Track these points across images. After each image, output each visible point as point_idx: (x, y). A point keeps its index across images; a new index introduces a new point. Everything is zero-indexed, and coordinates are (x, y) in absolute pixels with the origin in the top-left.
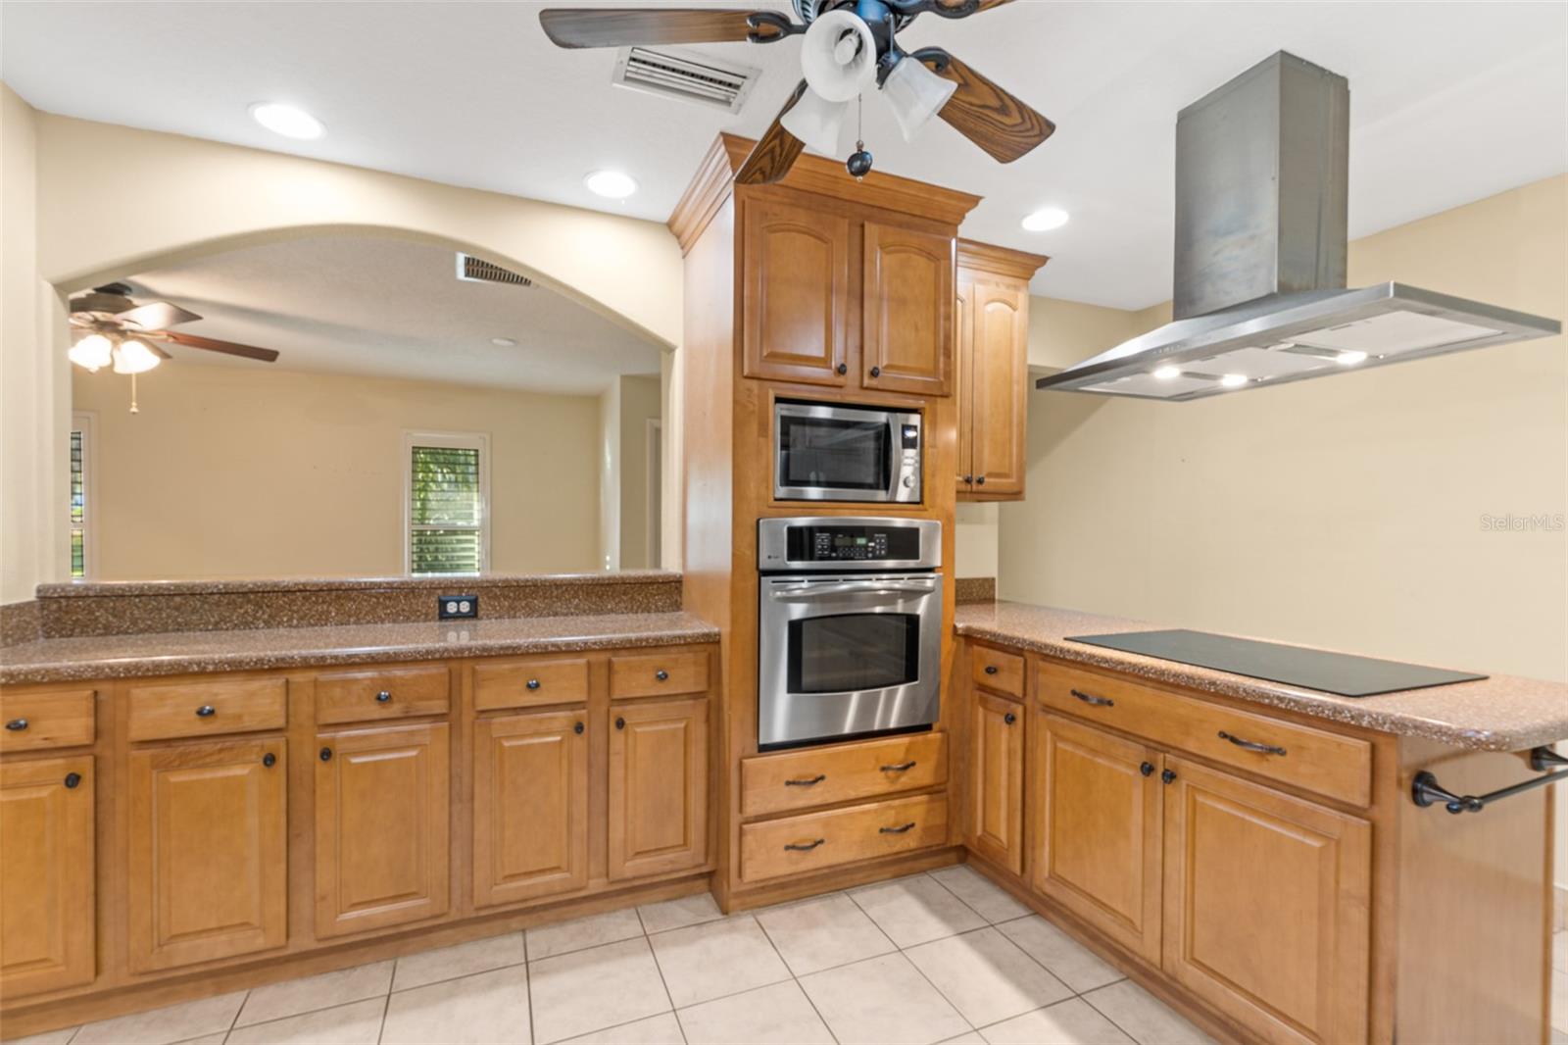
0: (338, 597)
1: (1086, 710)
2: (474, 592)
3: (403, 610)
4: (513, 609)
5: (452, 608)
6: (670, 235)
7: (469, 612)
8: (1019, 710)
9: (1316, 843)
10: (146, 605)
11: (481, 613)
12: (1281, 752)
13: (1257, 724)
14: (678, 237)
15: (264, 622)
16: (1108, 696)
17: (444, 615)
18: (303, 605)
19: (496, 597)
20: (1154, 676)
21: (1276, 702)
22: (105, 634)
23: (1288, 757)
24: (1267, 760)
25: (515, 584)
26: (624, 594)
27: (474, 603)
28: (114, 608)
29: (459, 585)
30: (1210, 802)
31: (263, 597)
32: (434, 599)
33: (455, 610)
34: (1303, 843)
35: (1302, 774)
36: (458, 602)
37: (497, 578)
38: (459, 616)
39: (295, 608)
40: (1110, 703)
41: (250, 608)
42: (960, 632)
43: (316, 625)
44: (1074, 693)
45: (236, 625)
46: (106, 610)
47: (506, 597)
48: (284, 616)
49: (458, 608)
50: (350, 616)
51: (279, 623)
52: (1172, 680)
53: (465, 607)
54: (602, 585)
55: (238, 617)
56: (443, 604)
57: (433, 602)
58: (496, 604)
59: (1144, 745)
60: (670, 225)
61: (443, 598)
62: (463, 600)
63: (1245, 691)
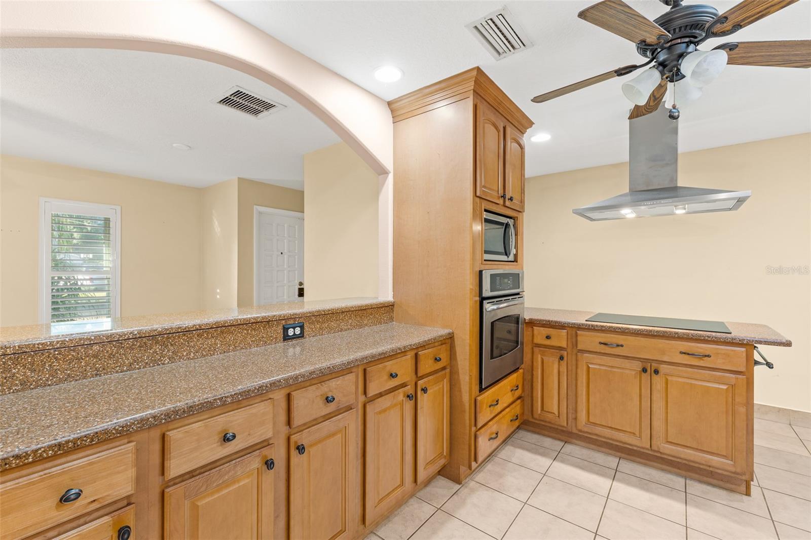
0: (222, 332)
1: (607, 350)
2: (301, 320)
3: (263, 337)
4: (321, 329)
5: (291, 332)
6: (389, 109)
7: (299, 334)
8: (565, 354)
9: (725, 387)
10: (65, 356)
11: (305, 334)
12: (709, 356)
13: (697, 347)
14: (392, 111)
15: (169, 359)
16: (620, 343)
17: (286, 338)
18: (198, 340)
19: (313, 323)
20: (646, 333)
21: (706, 338)
22: (23, 390)
23: (712, 358)
24: (703, 360)
25: (323, 313)
26: (371, 315)
27: (302, 327)
28: (32, 364)
29: (295, 316)
30: (675, 379)
31: (168, 338)
32: (281, 327)
33: (293, 333)
34: (719, 388)
35: (719, 363)
36: (294, 328)
37: (314, 310)
38: (295, 337)
39: (192, 344)
40: (622, 346)
41: (157, 348)
42: (527, 321)
43: (207, 355)
44: (601, 343)
45: (147, 363)
46: (24, 366)
47: (318, 322)
48: (184, 351)
49: (294, 332)
50: (229, 346)
51: (180, 358)
52: (655, 334)
53: (298, 331)
54: (361, 310)
55: (148, 357)
56: (285, 330)
57: (280, 330)
58: (313, 327)
59: (640, 361)
60: (389, 104)
61: (286, 327)
62: (296, 327)
63: (692, 335)
